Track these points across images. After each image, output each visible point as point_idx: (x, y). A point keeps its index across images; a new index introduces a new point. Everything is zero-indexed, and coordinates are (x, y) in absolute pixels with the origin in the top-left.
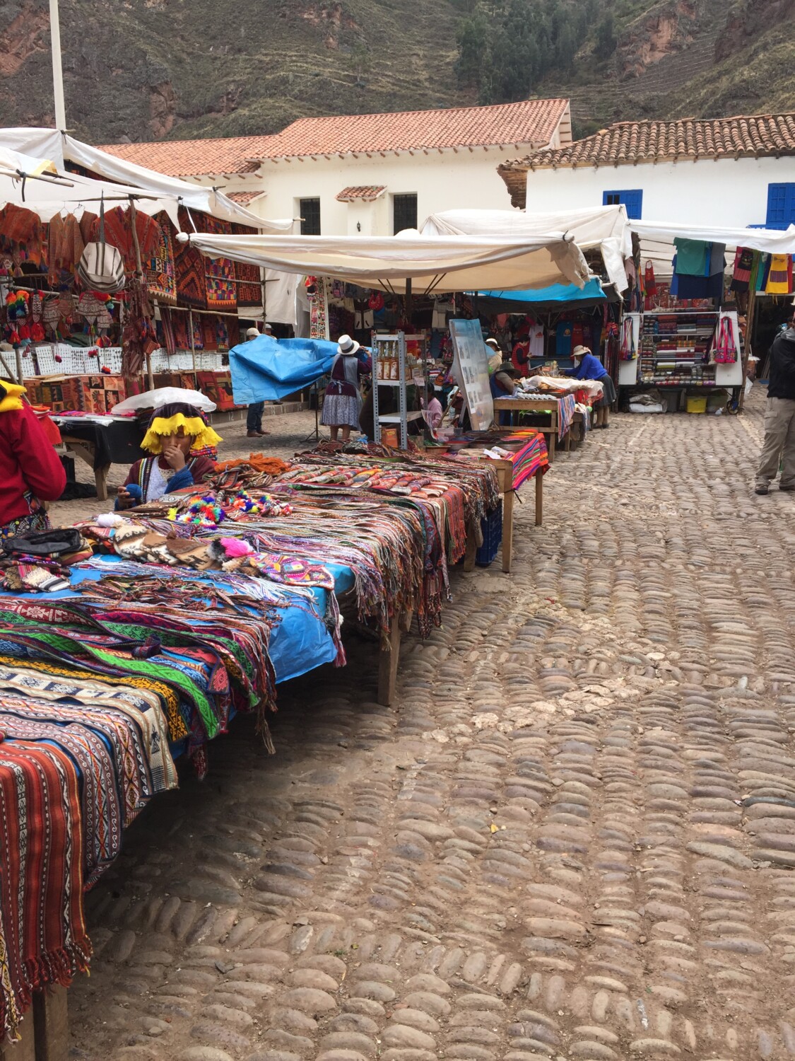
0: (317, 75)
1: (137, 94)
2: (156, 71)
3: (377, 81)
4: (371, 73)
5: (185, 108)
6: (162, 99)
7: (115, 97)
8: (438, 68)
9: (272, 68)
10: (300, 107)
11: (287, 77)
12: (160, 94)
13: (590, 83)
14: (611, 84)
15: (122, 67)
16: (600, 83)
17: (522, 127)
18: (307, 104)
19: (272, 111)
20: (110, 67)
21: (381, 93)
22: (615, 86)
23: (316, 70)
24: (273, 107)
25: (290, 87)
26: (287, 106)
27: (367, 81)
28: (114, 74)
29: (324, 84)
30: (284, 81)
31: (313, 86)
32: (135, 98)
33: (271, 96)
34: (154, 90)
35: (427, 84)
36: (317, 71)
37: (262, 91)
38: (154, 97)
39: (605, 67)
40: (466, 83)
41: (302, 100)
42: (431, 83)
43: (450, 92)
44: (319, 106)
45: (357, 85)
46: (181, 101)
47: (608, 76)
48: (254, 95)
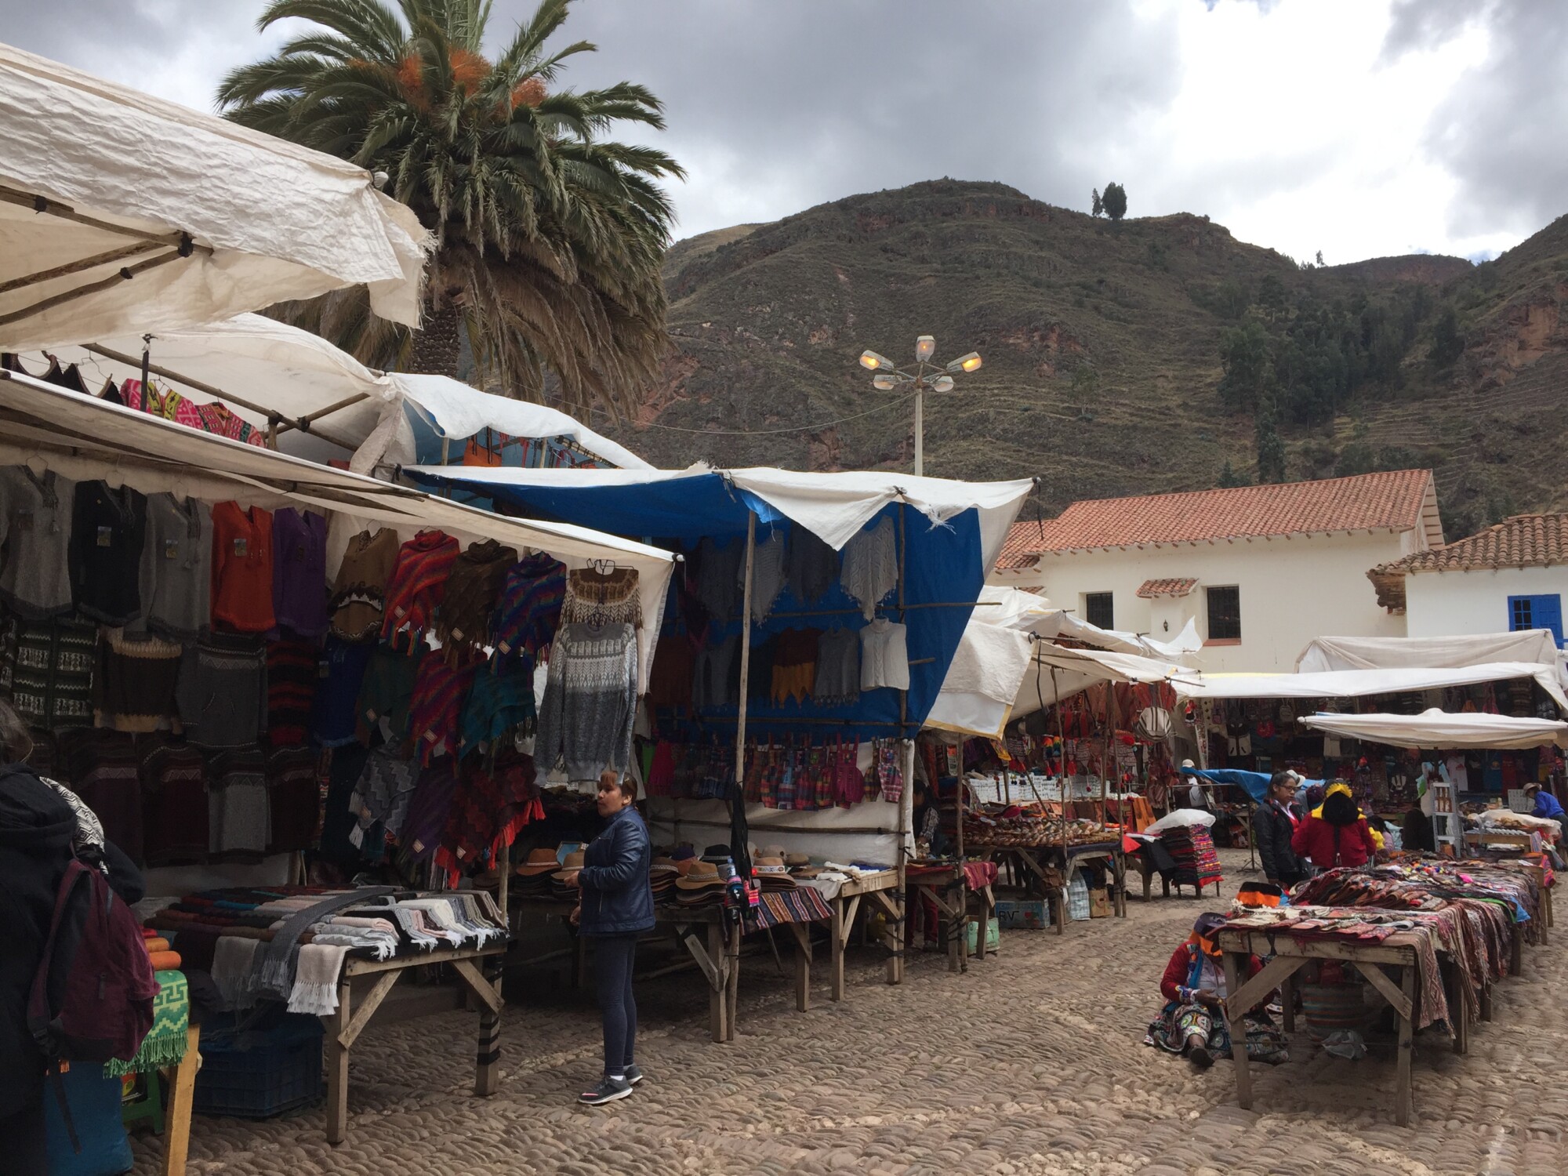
0: (1026, 410)
1: (793, 444)
2: (818, 416)
3: (1108, 412)
4: (1100, 403)
5: (852, 457)
6: (825, 448)
7: (766, 449)
8: (1195, 391)
9: (967, 404)
10: (1003, 449)
11: (987, 414)
12: (822, 442)
13: (1426, 396)
14: (1460, 397)
15: (778, 414)
16: (1445, 396)
17: (1373, 506)
18: (1014, 446)
19: (966, 457)
20: (763, 415)
21: (1115, 427)
22: (1467, 400)
23: (1025, 403)
24: (968, 451)
25: (990, 427)
26: (987, 449)
27: (1096, 412)
28: (767, 422)
29: (1036, 420)
30: (983, 419)
31: (1022, 423)
32: (791, 448)
33: (965, 438)
34: (815, 438)
35: (1180, 412)
36: (1026, 405)
37: (954, 433)
38: (815, 446)
39: (1450, 375)
40: (1237, 407)
41: (1006, 440)
42: (1185, 410)
43: (1213, 420)
44: (1030, 446)
45: (1081, 419)
46: (848, 449)
47: (1456, 387)
48: (943, 438)
